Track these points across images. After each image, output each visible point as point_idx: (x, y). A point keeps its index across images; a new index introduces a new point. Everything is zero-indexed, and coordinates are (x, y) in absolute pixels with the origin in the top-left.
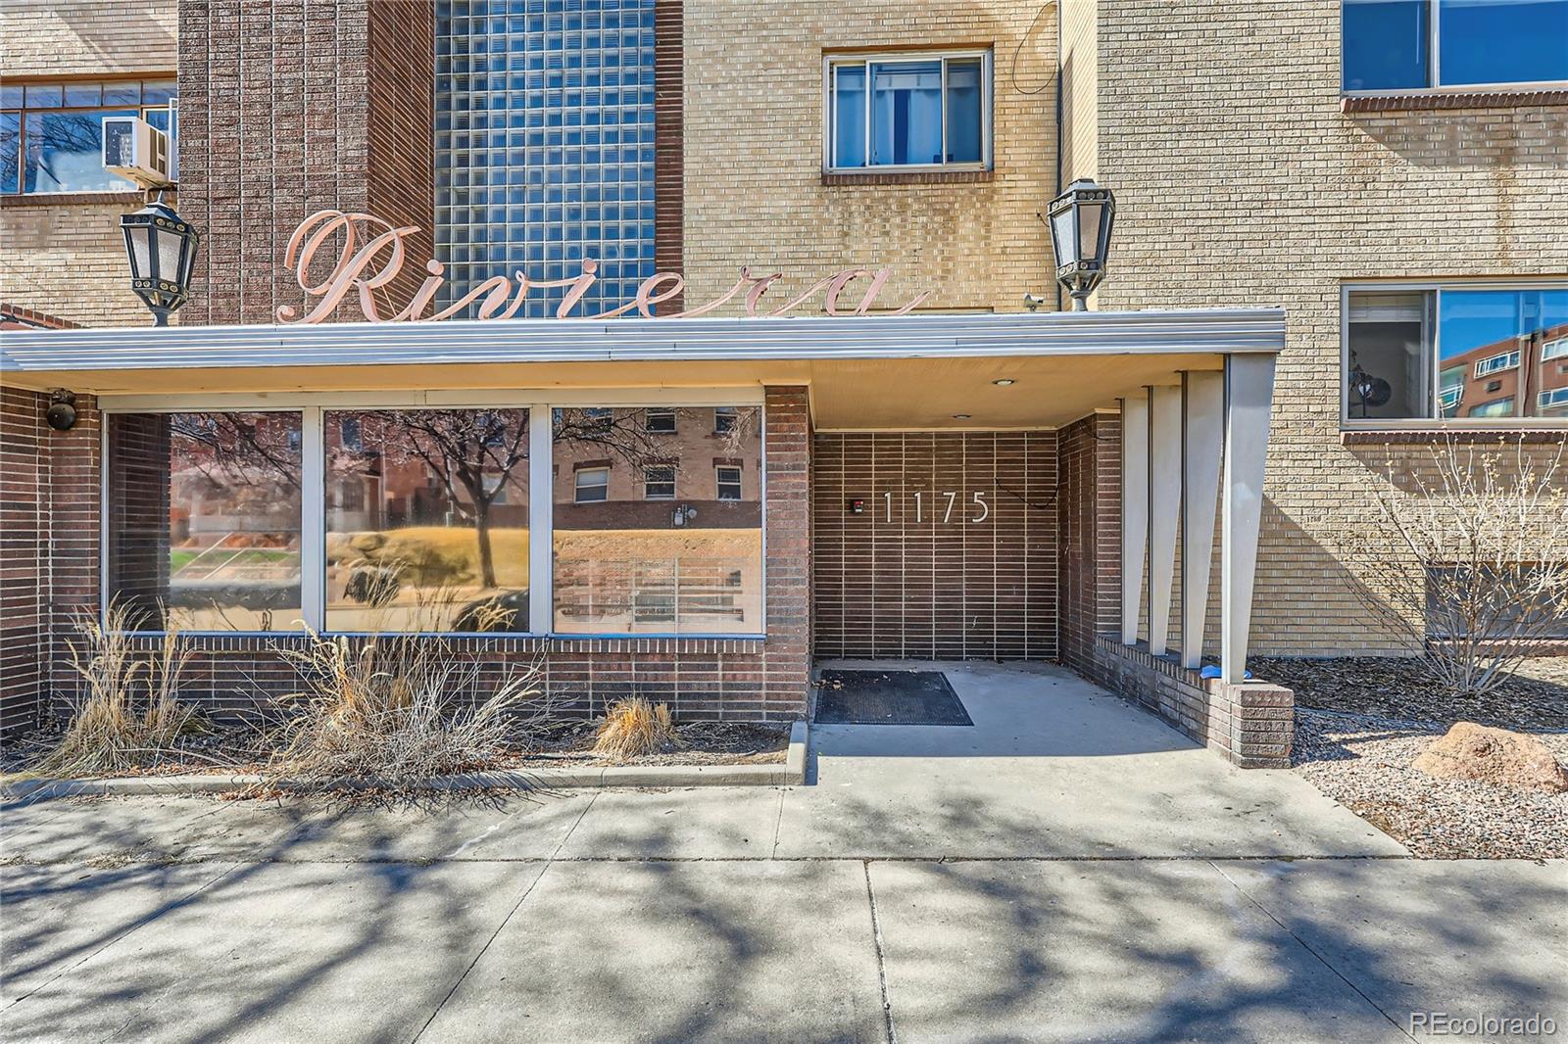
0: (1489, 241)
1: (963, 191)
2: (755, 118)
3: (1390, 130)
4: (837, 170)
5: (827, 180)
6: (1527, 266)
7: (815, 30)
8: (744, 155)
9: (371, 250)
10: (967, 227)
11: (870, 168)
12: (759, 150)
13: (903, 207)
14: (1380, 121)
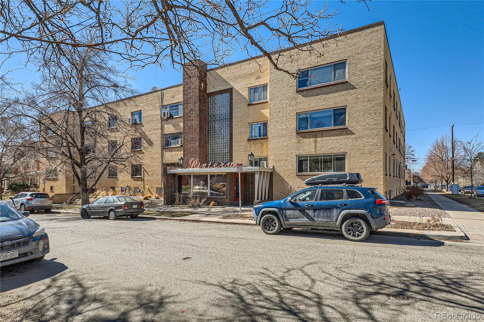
0: (313, 150)
1: (264, 141)
2: (241, 133)
3: (302, 136)
4: (251, 138)
5: (249, 140)
6: (318, 153)
7: (247, 121)
8: (239, 138)
9: (195, 162)
10: (265, 145)
11: (254, 138)
12: (241, 137)
13: (257, 143)
14: (301, 135)
